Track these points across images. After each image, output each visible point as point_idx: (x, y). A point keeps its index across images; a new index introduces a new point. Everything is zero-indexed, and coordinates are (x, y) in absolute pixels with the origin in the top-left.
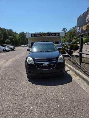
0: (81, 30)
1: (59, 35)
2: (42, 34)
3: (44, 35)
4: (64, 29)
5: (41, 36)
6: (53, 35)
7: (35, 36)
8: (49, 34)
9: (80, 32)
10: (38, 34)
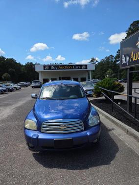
0: (129, 60)
1: (86, 68)
2: (61, 66)
3: (63, 68)
4: (93, 60)
5: (60, 69)
6: (77, 67)
7: (50, 69)
8: (72, 66)
9: (126, 64)
10: (54, 66)
